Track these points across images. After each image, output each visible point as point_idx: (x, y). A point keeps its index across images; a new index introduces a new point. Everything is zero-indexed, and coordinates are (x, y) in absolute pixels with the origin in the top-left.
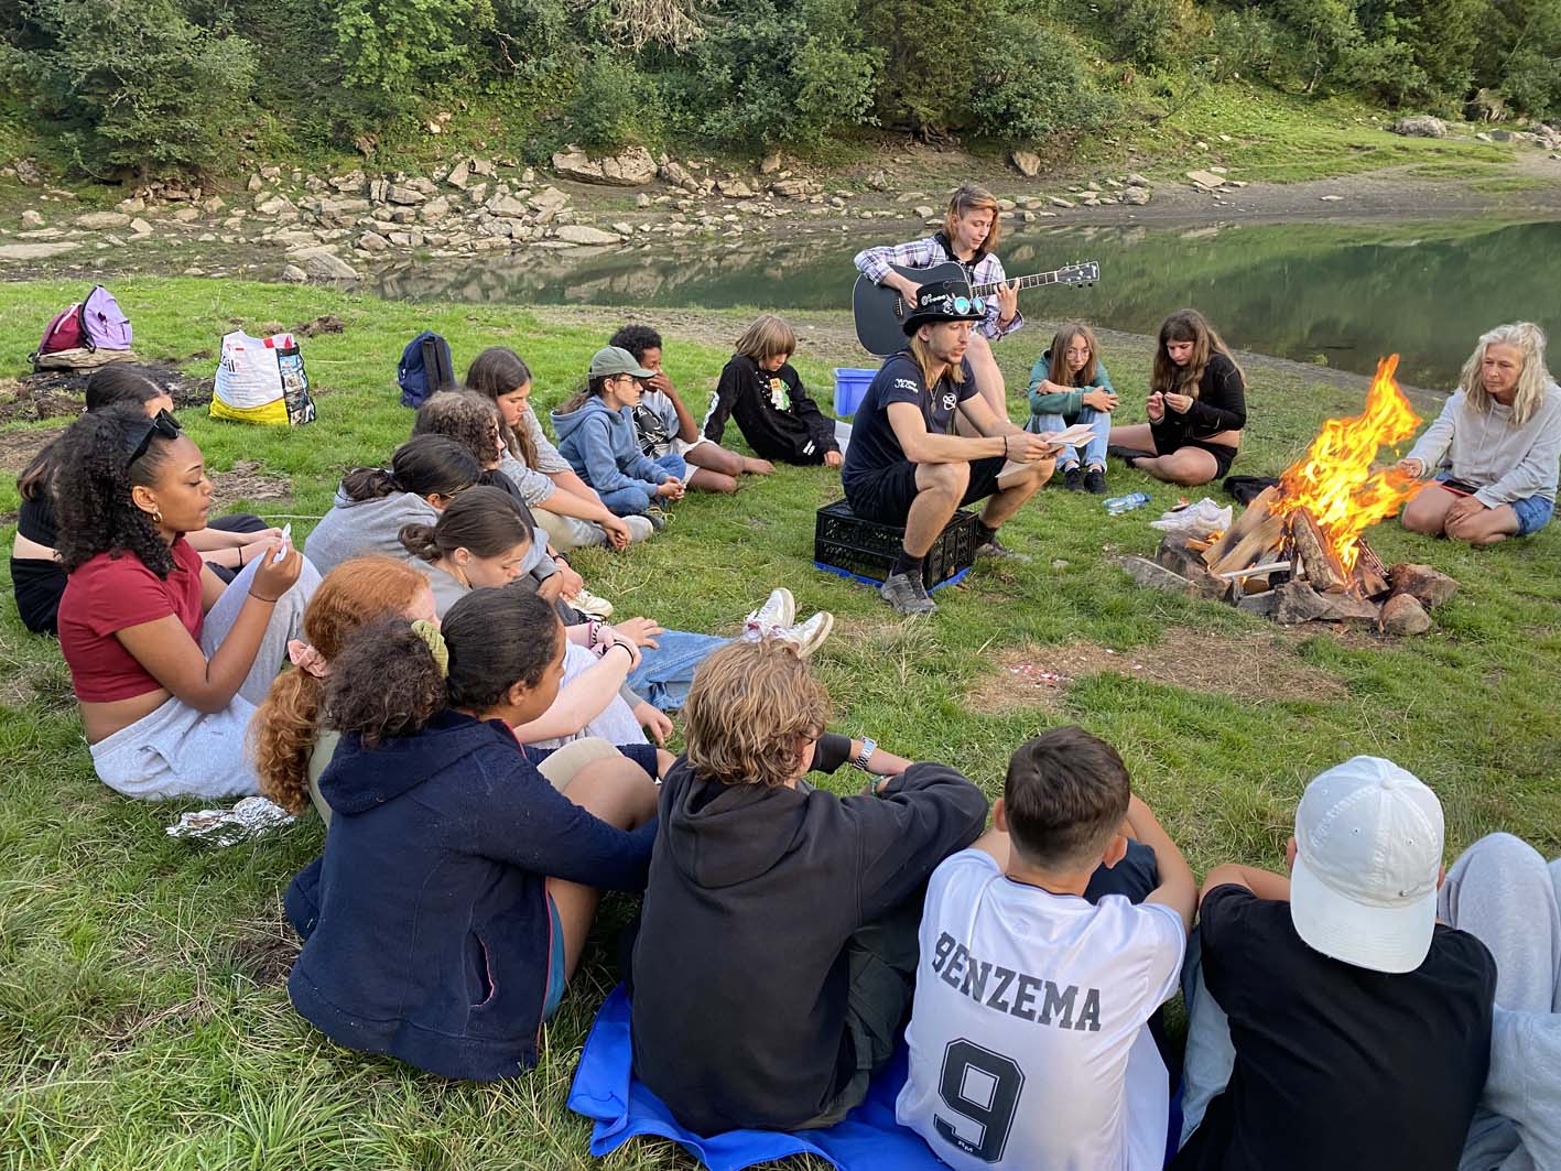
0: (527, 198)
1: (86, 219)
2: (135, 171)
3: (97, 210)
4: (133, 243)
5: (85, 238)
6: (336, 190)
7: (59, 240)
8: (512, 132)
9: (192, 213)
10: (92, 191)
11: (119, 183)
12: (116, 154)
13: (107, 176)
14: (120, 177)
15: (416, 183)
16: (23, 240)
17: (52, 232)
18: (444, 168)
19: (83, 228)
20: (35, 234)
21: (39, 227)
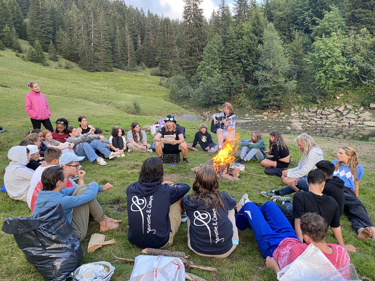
0: (358, 114)
1: (256, 116)
2: (267, 107)
3: (259, 114)
4: (262, 121)
5: (254, 119)
6: (309, 111)
7: (250, 119)
8: (360, 98)
9: (277, 115)
10: (259, 111)
11: (264, 109)
12: (264, 104)
13: (262, 108)
14: (264, 108)
15: (329, 110)
16: (244, 119)
17: (249, 118)
18: (338, 107)
19: (255, 117)
20: (246, 118)
21: (247, 117)
